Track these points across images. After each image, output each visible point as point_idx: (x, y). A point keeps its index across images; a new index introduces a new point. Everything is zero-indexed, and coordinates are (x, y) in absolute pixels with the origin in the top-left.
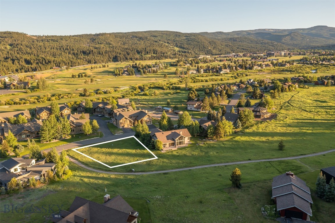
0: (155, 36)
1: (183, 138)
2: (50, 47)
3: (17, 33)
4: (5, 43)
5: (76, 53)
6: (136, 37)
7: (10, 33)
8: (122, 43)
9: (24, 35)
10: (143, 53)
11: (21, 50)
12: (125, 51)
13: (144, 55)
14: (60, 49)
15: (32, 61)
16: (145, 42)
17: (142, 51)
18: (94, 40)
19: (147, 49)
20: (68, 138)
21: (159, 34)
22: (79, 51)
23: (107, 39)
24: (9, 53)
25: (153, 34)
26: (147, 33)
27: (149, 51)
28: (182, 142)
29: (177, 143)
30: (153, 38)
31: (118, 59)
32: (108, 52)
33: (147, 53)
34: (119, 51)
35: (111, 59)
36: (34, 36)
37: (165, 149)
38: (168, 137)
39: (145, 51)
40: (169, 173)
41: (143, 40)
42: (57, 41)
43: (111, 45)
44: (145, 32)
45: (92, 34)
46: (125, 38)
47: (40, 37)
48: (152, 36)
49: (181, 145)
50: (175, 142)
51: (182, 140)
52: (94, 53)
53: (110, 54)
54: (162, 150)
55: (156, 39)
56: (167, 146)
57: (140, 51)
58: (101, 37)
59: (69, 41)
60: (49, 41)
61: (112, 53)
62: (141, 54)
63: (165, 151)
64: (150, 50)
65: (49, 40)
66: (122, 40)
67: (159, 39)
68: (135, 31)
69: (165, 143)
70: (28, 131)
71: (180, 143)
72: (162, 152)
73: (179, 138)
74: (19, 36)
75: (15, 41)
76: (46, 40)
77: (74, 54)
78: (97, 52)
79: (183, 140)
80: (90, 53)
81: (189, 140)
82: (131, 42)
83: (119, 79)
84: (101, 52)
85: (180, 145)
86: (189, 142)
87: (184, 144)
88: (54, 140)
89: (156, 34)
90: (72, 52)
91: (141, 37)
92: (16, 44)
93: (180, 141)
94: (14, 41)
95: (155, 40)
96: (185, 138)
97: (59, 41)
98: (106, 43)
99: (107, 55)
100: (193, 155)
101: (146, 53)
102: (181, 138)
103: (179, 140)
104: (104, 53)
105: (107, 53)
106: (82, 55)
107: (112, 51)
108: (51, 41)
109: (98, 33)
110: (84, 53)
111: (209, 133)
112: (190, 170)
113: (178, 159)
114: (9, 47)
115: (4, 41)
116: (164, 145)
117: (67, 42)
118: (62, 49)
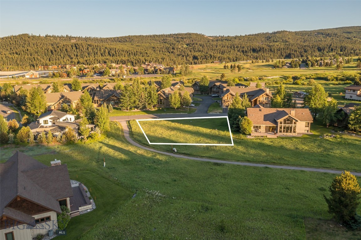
0: (349, 33)
1: (294, 121)
2: (222, 45)
3: (196, 34)
4: (184, 43)
5: (246, 50)
6: (322, 34)
7: (190, 34)
8: (303, 40)
9: (203, 36)
10: (326, 50)
11: (194, 49)
12: (303, 49)
13: (327, 52)
14: (231, 47)
15: (199, 57)
16: (332, 39)
17: (325, 48)
18: (270, 38)
19: (332, 45)
20: (153, 110)
21: (354, 30)
22: (249, 49)
23: (284, 37)
24: (183, 51)
25: (347, 31)
26: (338, 30)
27: (334, 48)
28: (291, 128)
29: (281, 128)
30: (346, 35)
31: (291, 56)
32: (281, 49)
33: (332, 50)
34: (296, 48)
35: (282, 56)
36: (211, 37)
37: (254, 134)
38: (267, 118)
39: (329, 48)
40: (224, 165)
41: (331, 36)
42: (231, 41)
43: (287, 43)
44: (337, 29)
45: (269, 32)
46: (307, 36)
47: (216, 37)
48: (345, 33)
49: (289, 134)
50: (277, 127)
51: (290, 125)
52: (264, 50)
53: (282, 51)
54: (250, 135)
55: (350, 36)
56: (263, 130)
57: (322, 48)
58: (277, 35)
59: (242, 40)
60: (223, 41)
61: (286, 50)
62: (322, 51)
63: (253, 137)
64: (336, 47)
65: (224, 39)
66: (303, 38)
67: (355, 35)
68: (323, 29)
69: (258, 123)
70: (117, 98)
71: (288, 129)
72: (249, 137)
73: (285, 120)
74: (197, 36)
75: (193, 41)
76: (221, 40)
77: (243, 51)
78: (268, 50)
79: (293, 125)
80: (260, 51)
81: (307, 128)
82: (314, 39)
83: (275, 70)
84: (273, 50)
85: (287, 132)
86: (308, 131)
87: (294, 132)
88: (136, 109)
89: (351, 30)
90: (241, 49)
91: (329, 34)
92: (192, 43)
93: (287, 125)
94: (191, 41)
95: (347, 37)
96: (297, 121)
97: (232, 40)
98: (283, 41)
99: (279, 52)
100: (297, 148)
101: (330, 50)
102: (288, 120)
103: (285, 123)
104: (275, 50)
105: (279, 50)
106: (251, 53)
107: (286, 49)
108: (225, 40)
109: (276, 31)
110: (254, 50)
111: (352, 120)
112: (267, 167)
113: (264, 150)
114: (185, 46)
115: (183, 41)
116: (257, 128)
117: (241, 41)
118: (232, 47)
